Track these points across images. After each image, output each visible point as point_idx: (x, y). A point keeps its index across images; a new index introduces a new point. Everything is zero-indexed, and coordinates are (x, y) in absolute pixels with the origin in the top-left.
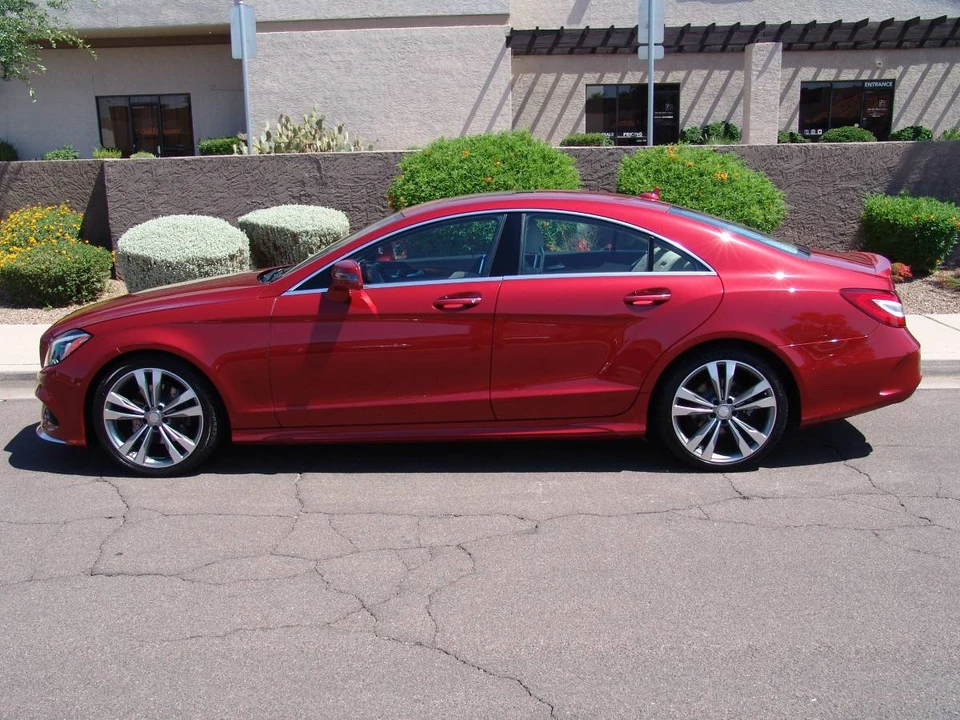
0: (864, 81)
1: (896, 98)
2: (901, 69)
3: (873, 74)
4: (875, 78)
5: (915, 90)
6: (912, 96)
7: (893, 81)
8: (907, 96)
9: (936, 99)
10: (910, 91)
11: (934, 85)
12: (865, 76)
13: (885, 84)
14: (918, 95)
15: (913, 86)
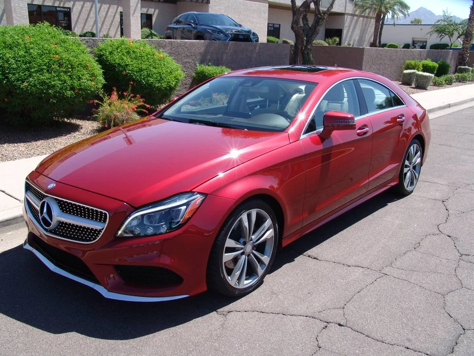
0: (56, 7)
1: (72, 17)
2: (72, 3)
3: (60, 4)
4: (61, 6)
5: (80, 14)
6: (79, 17)
7: (69, 8)
8: (77, 17)
9: (89, 19)
10: (78, 14)
11: (87, 13)
12: (57, 4)
13: (66, 10)
14: (81, 17)
15: (79, 12)
